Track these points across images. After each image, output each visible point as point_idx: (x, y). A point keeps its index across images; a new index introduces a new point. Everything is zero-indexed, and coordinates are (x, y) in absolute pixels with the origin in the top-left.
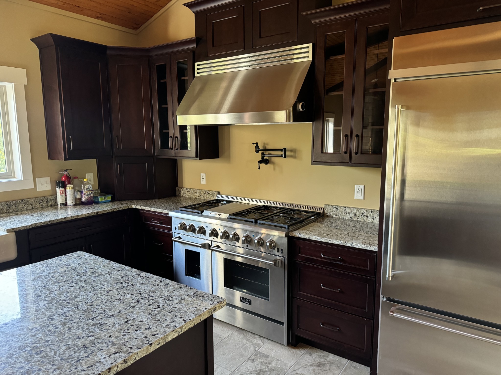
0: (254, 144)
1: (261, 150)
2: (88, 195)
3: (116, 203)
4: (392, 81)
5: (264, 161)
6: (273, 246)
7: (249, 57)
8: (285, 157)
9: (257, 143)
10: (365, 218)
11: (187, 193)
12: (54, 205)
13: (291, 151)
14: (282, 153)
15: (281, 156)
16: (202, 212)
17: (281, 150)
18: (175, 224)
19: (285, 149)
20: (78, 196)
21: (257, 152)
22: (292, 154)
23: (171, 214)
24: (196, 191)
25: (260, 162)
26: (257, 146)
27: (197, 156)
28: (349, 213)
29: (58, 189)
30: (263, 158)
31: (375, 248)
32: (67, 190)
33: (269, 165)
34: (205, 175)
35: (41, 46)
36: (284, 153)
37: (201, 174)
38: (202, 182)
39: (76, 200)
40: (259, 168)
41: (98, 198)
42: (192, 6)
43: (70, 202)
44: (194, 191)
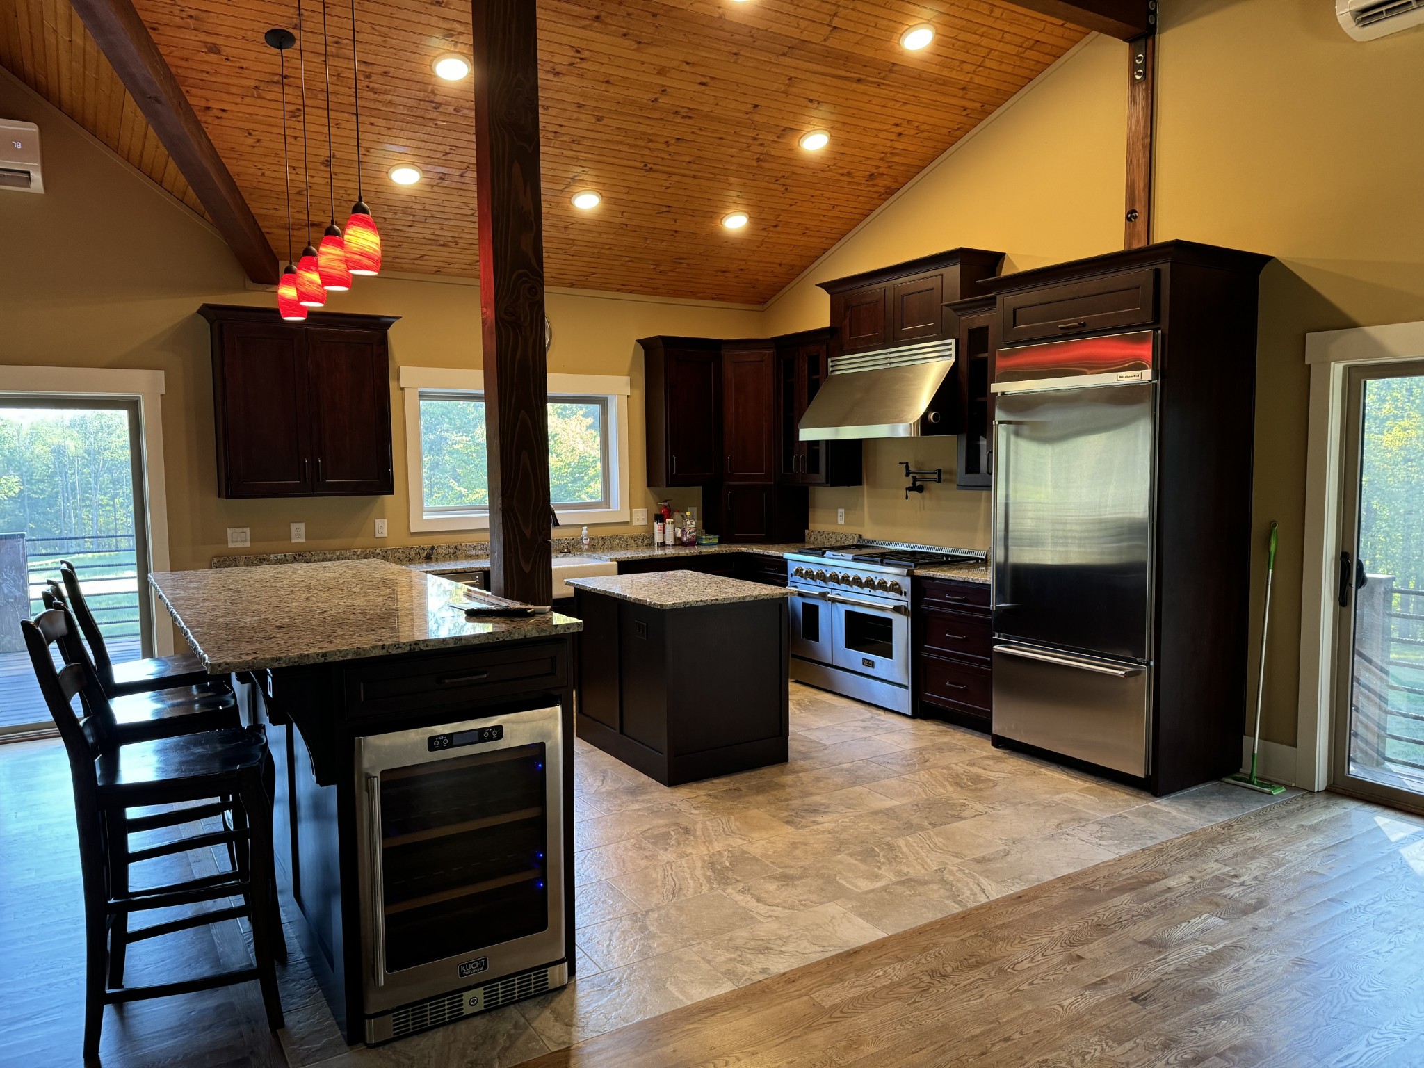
0: (901, 463)
1: (914, 472)
2: (690, 533)
3: (723, 545)
5: (917, 488)
6: (895, 588)
7: (890, 353)
8: (940, 481)
9: (907, 463)
11: (819, 538)
12: (651, 544)
13: (946, 472)
14: (935, 476)
15: (936, 480)
16: (824, 553)
17: (934, 472)
18: (792, 568)
19: (940, 471)
20: (679, 535)
21: (907, 475)
22: (948, 476)
23: (787, 555)
24: (832, 535)
25: (909, 489)
26: (907, 468)
27: (827, 482)
29: (656, 525)
30: (914, 483)
32: (667, 525)
33: (924, 493)
34: (843, 510)
35: (648, 345)
36: (939, 476)
37: (839, 510)
38: (839, 522)
39: (676, 539)
40: (907, 498)
41: (702, 538)
42: (828, 286)
43: (670, 541)
44: (828, 534)
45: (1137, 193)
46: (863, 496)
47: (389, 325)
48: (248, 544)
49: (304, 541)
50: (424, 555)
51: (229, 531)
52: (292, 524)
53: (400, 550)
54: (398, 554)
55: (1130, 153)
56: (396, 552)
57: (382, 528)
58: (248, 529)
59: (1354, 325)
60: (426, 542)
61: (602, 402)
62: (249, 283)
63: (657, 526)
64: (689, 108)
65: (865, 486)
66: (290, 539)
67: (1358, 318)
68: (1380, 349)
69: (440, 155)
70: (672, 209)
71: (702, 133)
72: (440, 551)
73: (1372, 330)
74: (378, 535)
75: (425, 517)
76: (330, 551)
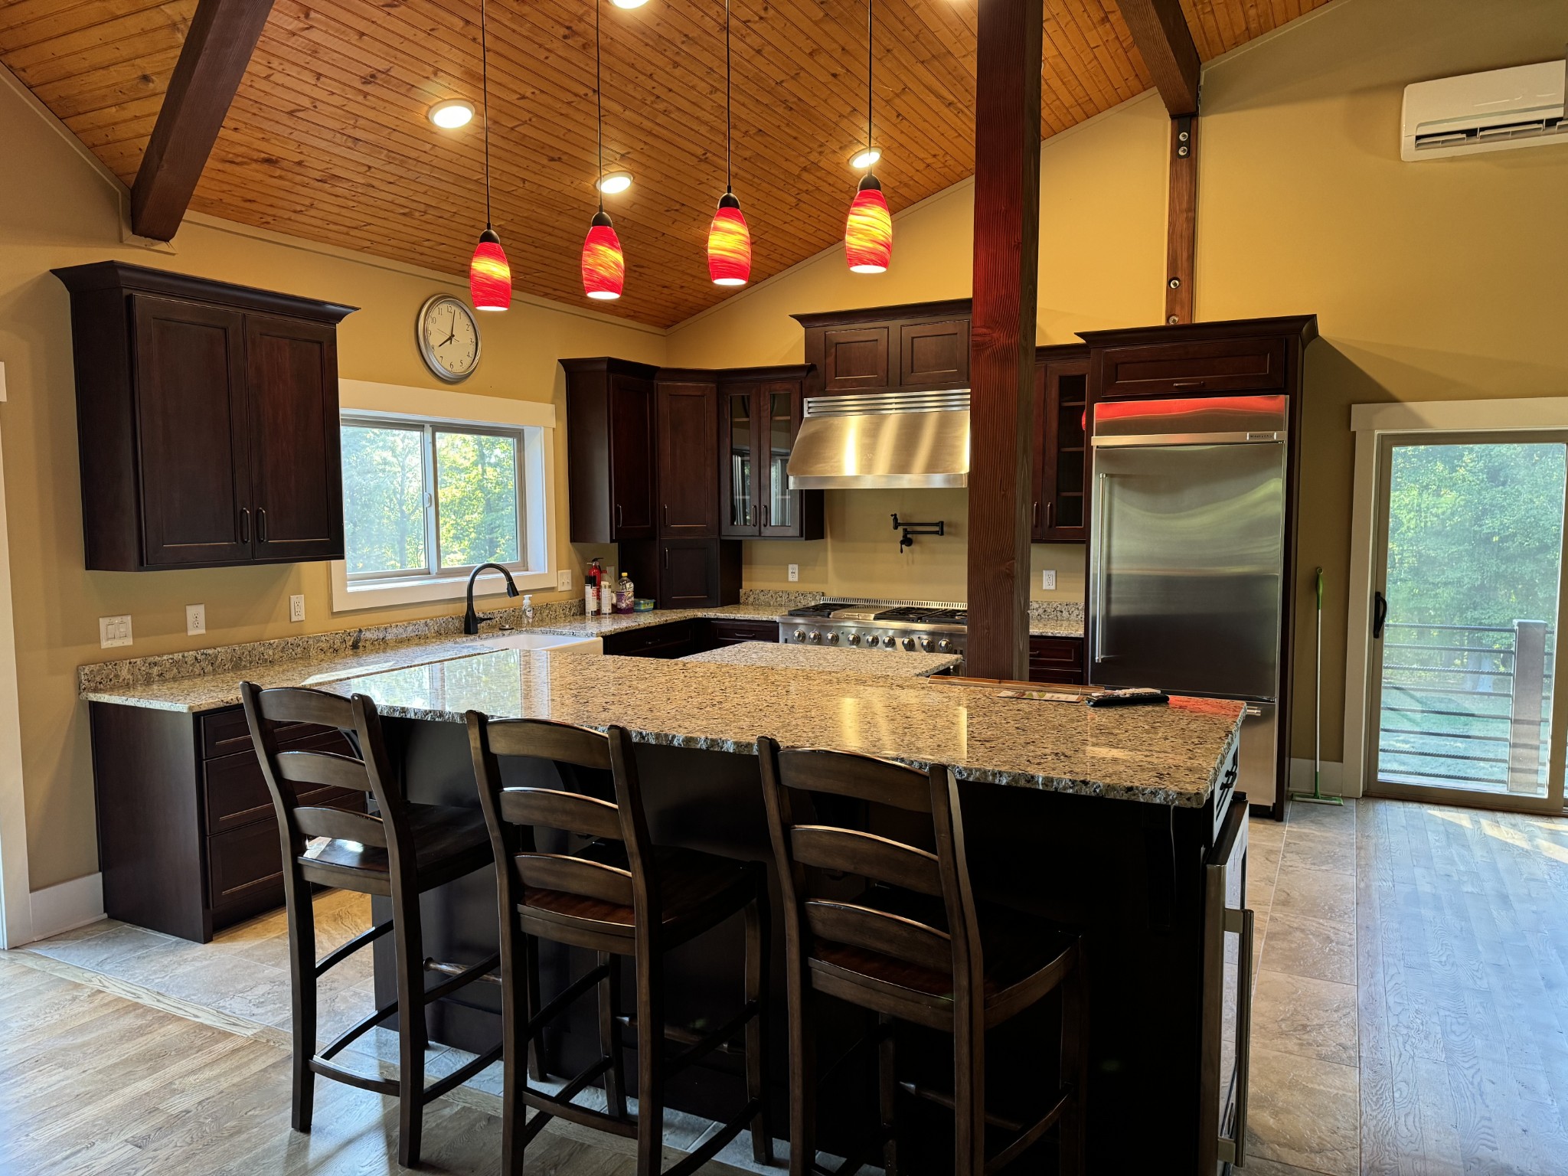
0: (891, 516)
1: (905, 524)
2: (627, 598)
4: (1095, 449)
5: (907, 541)
7: (896, 398)
8: (942, 534)
9: (895, 515)
10: (1059, 614)
11: (762, 598)
12: (580, 613)
14: (937, 529)
15: (936, 533)
17: (934, 525)
19: (942, 523)
20: (616, 601)
21: (896, 528)
22: (951, 529)
24: (781, 594)
25: (902, 543)
26: (895, 519)
27: (802, 536)
28: (1037, 610)
29: (587, 589)
30: (904, 536)
31: (1080, 632)
32: (603, 590)
33: (913, 547)
34: (796, 566)
35: (573, 369)
36: (940, 529)
37: (790, 566)
38: (791, 579)
39: (614, 606)
40: (902, 552)
41: (640, 604)
42: (803, 319)
43: (606, 608)
44: (776, 593)
45: (1179, 262)
46: (826, 550)
47: (339, 317)
48: (129, 642)
49: (203, 631)
50: (351, 643)
51: (103, 622)
52: (188, 608)
53: (323, 638)
54: (320, 644)
55: (1172, 224)
56: (318, 641)
57: (299, 606)
58: (129, 618)
59: (1392, 400)
60: (351, 624)
61: (517, 435)
62: (127, 233)
63: (590, 591)
64: (800, 99)
65: (829, 540)
66: (186, 630)
67: (1399, 395)
68: (1419, 421)
69: (514, 97)
70: (684, 209)
71: (787, 130)
72: (368, 635)
73: (1414, 406)
74: (294, 619)
75: (350, 589)
76: (239, 644)
